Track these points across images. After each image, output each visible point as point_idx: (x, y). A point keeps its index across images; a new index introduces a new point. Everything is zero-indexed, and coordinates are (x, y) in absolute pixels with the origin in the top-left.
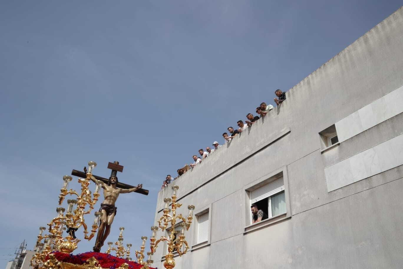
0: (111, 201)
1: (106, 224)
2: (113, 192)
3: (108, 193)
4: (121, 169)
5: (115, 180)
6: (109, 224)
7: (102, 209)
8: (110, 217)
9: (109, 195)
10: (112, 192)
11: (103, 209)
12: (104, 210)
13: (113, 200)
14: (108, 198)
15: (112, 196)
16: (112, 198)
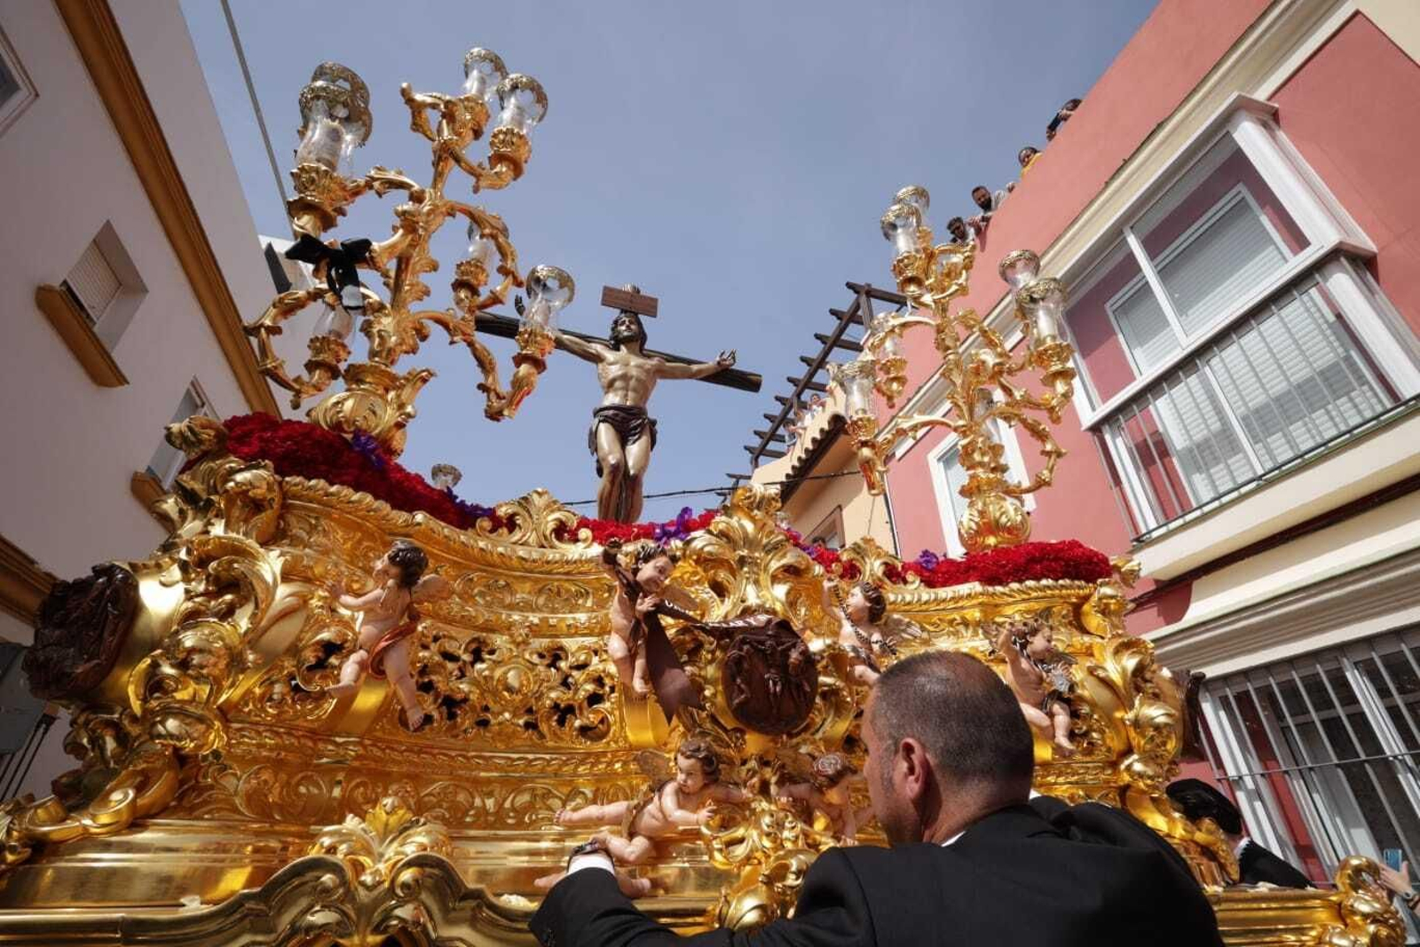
0: (631, 394)
1: (622, 470)
2: (632, 364)
3: (613, 367)
4: (651, 307)
5: (633, 327)
6: (632, 472)
7: (600, 421)
8: (635, 450)
9: (620, 373)
10: (627, 365)
11: (603, 421)
12: (607, 425)
13: (635, 390)
14: (618, 384)
15: (632, 377)
16: (632, 383)
